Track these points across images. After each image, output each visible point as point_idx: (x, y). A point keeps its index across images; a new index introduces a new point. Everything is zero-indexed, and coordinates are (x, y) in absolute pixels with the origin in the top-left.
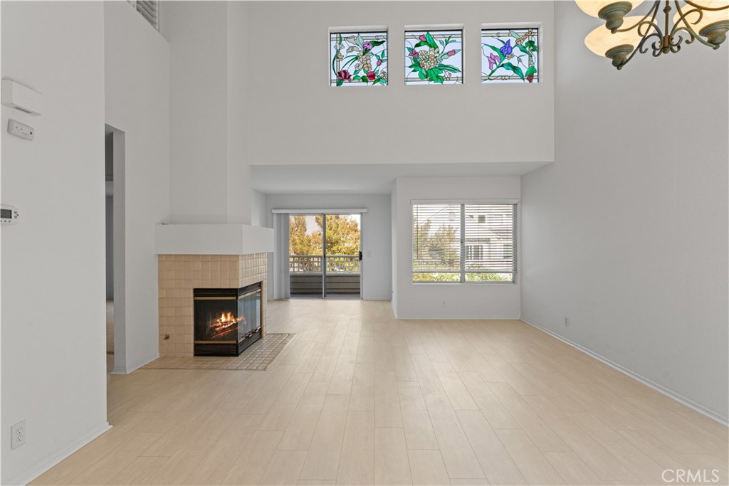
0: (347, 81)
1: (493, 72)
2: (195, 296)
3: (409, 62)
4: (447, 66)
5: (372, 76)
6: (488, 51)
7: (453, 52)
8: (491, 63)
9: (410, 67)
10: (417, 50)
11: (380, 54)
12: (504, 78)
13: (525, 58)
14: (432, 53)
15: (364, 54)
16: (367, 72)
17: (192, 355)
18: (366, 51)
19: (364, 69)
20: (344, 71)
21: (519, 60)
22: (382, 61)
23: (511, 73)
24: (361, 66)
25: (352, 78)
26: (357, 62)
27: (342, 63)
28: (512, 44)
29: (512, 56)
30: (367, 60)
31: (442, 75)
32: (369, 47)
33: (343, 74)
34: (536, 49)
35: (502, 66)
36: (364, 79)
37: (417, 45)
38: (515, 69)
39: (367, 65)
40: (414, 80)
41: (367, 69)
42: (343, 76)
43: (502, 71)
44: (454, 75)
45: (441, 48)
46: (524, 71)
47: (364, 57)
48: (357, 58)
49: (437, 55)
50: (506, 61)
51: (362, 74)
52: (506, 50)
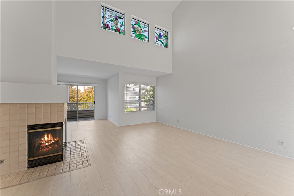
0: (108, 28)
1: (157, 42)
2: (28, 130)
3: (132, 30)
4: (144, 35)
5: (118, 30)
6: (156, 35)
7: (145, 31)
8: (156, 39)
9: (132, 31)
10: (135, 26)
11: (121, 22)
12: (160, 44)
13: (165, 40)
14: (139, 29)
15: (115, 20)
16: (116, 28)
17: (26, 169)
18: (116, 19)
19: (115, 26)
20: (107, 24)
21: (163, 40)
22: (122, 26)
23: (161, 43)
24: (114, 25)
25: (110, 28)
26: (112, 22)
27: (106, 21)
28: (162, 35)
29: (162, 39)
30: (116, 23)
31: (143, 38)
32: (117, 18)
33: (106, 25)
34: (167, 38)
35: (159, 41)
36: (115, 30)
37: (135, 24)
38: (162, 43)
39: (116, 25)
40: (133, 36)
41: (116, 27)
42: (106, 26)
43: (159, 42)
44: (146, 39)
45: (142, 28)
46: (165, 44)
47: (115, 21)
48: (112, 21)
49: (141, 30)
50: (160, 40)
51: (114, 28)
52: (160, 36)
